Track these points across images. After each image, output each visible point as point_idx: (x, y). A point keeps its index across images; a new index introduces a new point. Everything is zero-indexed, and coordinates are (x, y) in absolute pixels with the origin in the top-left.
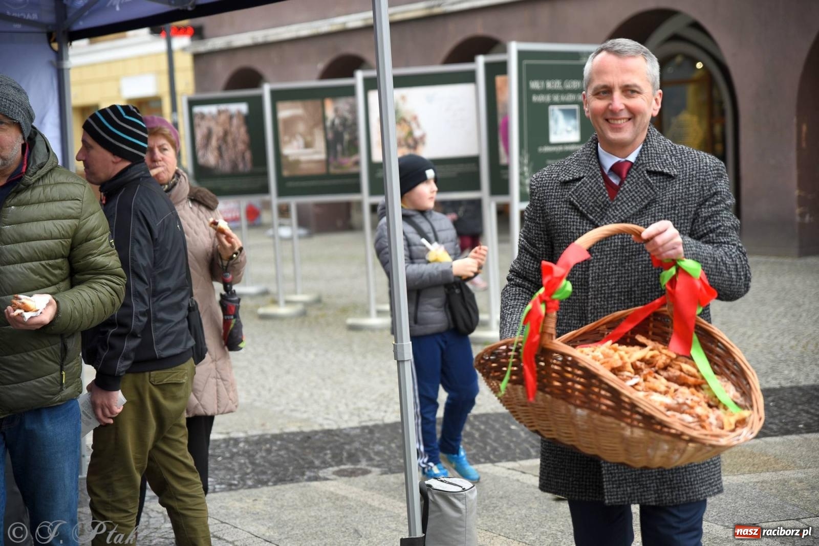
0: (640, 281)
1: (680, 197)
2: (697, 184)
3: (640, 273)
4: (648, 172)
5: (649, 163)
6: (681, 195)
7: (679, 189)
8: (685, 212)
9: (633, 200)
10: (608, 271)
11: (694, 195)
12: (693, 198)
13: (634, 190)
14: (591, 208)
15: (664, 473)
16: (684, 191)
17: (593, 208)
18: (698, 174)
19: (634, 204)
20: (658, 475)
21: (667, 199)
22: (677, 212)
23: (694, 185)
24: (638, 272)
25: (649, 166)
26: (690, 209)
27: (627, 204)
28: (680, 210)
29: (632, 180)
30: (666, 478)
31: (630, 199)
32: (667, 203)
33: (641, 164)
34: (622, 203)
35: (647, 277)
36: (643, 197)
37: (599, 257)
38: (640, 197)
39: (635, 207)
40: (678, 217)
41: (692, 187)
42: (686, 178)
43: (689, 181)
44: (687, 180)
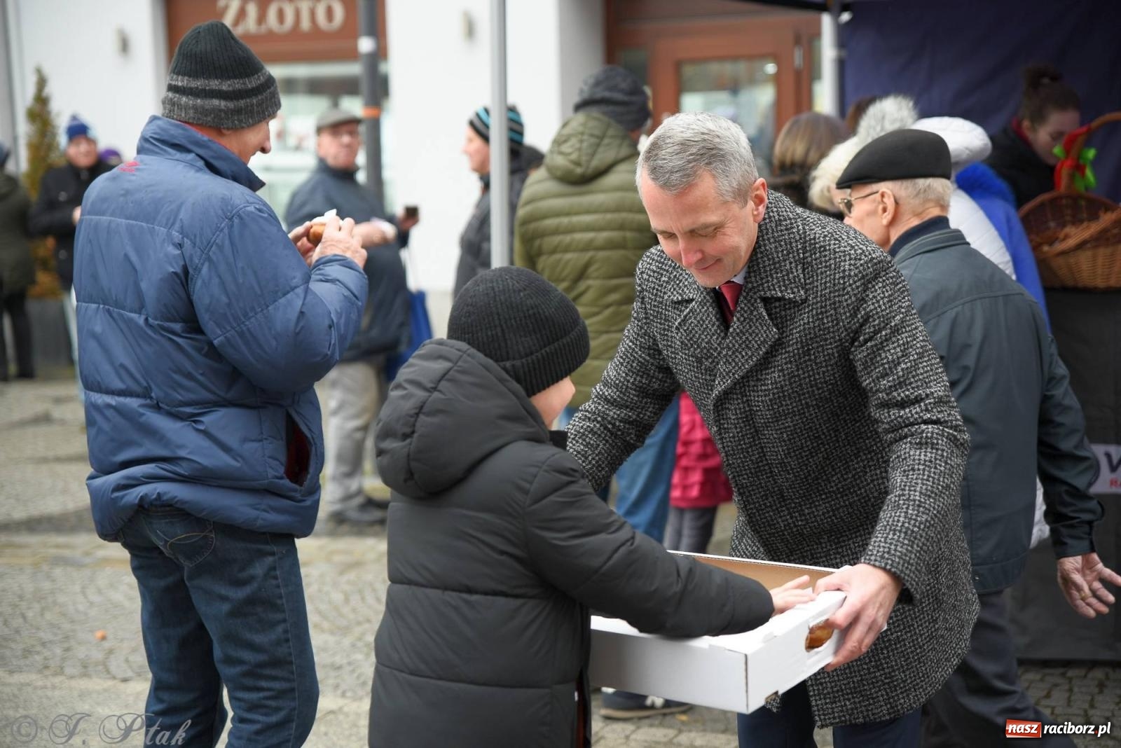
0: (791, 450)
1: (812, 336)
2: (832, 312)
3: (788, 442)
4: (762, 299)
5: (762, 284)
7: (809, 322)
8: (824, 356)
10: (745, 444)
11: (832, 330)
12: (832, 335)
14: (705, 351)
15: (893, 674)
16: (816, 325)
17: (708, 350)
18: (832, 295)
20: (886, 678)
21: (794, 341)
22: (813, 357)
23: (828, 314)
24: (784, 441)
25: (763, 290)
26: (830, 351)
27: (740, 353)
28: (817, 354)
29: (743, 316)
30: (897, 680)
31: (743, 346)
32: (795, 347)
34: (733, 353)
35: (799, 443)
36: (759, 342)
37: (726, 426)
38: (756, 342)
39: (750, 357)
40: (816, 364)
41: (827, 317)
42: (817, 303)
43: (822, 307)
44: (819, 304)
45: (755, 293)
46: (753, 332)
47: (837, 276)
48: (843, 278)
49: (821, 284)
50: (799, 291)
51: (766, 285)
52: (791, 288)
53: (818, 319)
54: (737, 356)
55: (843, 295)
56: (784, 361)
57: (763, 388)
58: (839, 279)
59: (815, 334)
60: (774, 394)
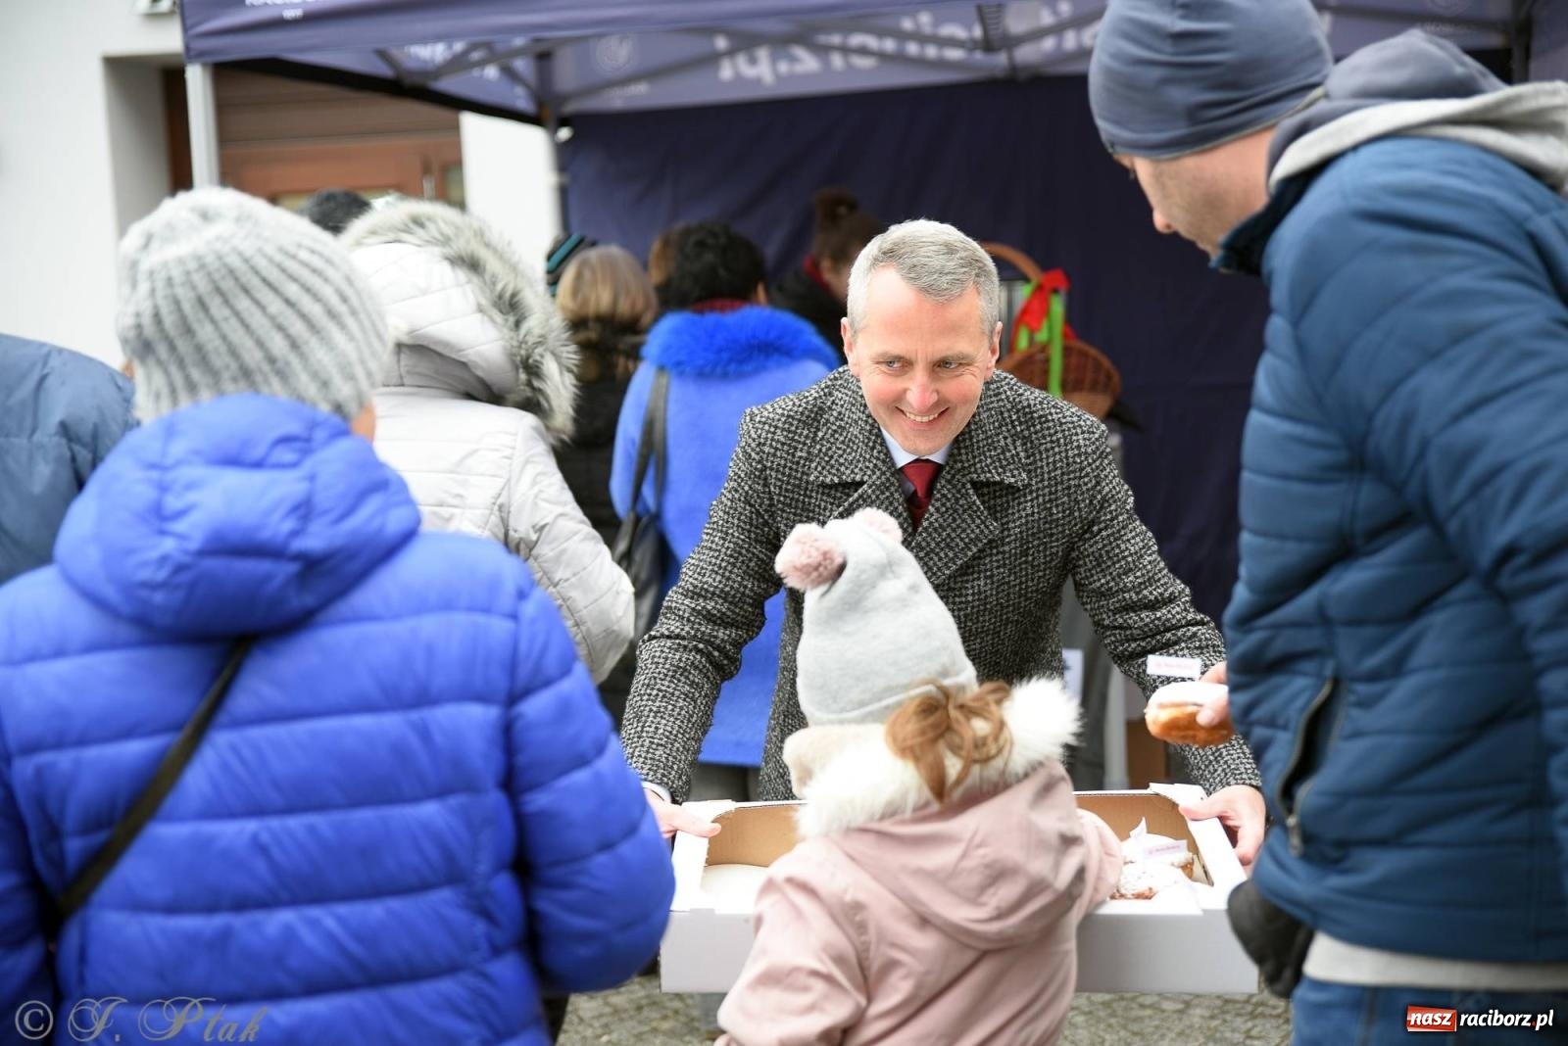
1: (1035, 530)
2: (1066, 498)
4: (974, 484)
5: (975, 464)
6: (1036, 525)
7: (1033, 513)
8: (1045, 556)
9: (948, 545)
11: (1061, 522)
12: (1060, 529)
13: (949, 525)
16: (1042, 515)
18: (1066, 477)
19: (951, 555)
21: (1012, 538)
22: (1030, 558)
23: (1059, 502)
25: (976, 472)
26: (1054, 550)
27: (937, 554)
28: (1036, 555)
29: (943, 505)
31: (942, 545)
32: (1013, 545)
33: (959, 471)
34: (927, 554)
36: (967, 540)
38: (962, 539)
39: (952, 560)
40: (1033, 566)
41: (1057, 506)
42: (1044, 487)
43: (1051, 493)
44: (1047, 490)
45: (964, 476)
46: (958, 526)
47: (1070, 453)
48: (1079, 455)
49: (1048, 464)
50: (1020, 473)
51: (978, 465)
52: (1011, 470)
53: (1045, 509)
54: (931, 559)
55: (1081, 478)
56: (995, 564)
57: (957, 599)
58: (1074, 457)
59: (1039, 527)
60: (973, 607)
